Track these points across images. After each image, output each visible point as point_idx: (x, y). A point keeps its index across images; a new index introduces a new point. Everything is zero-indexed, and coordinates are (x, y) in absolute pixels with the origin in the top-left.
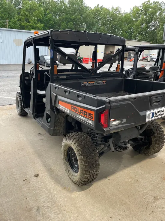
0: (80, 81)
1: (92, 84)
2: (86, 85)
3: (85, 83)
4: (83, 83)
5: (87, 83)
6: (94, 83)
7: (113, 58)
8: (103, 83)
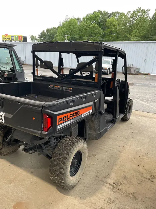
0: (49, 83)
1: (57, 88)
2: (53, 88)
3: (52, 86)
4: (50, 86)
5: (53, 86)
6: (59, 88)
7: (87, 66)
8: (69, 90)
